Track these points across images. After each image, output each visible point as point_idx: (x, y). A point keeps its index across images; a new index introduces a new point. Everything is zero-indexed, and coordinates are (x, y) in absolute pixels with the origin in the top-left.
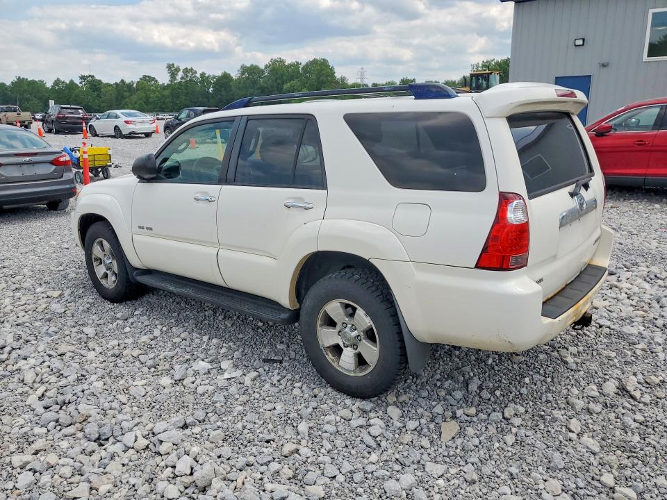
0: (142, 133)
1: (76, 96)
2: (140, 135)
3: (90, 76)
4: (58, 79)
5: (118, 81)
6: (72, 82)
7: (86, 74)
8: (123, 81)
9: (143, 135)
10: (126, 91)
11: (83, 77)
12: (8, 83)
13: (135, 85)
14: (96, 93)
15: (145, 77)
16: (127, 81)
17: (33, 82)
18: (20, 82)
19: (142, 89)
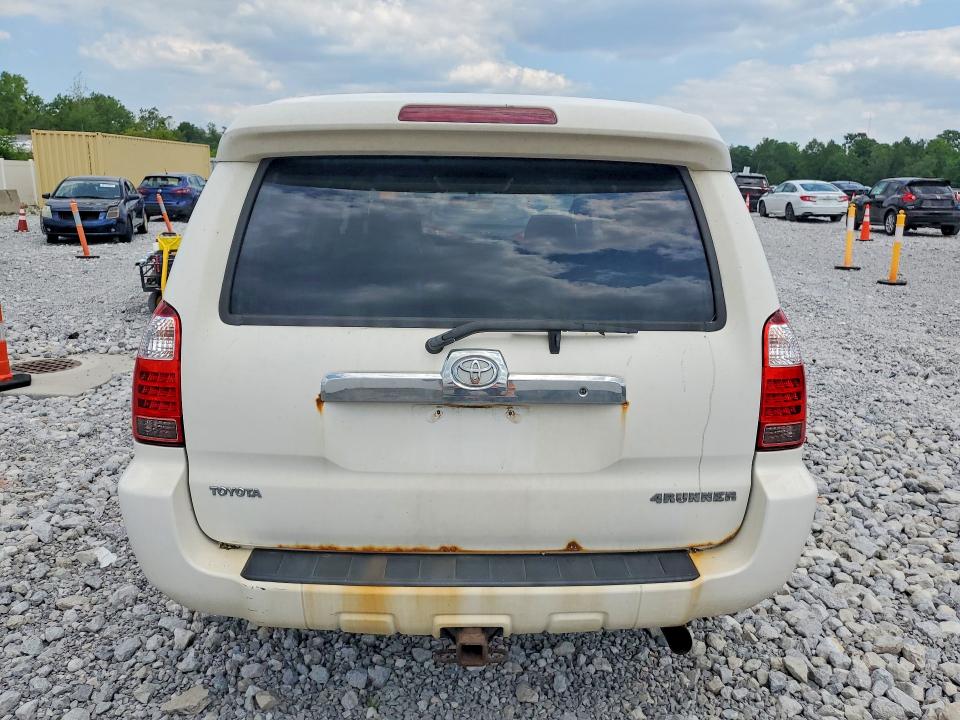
0: (825, 216)
1: (832, 164)
2: (822, 218)
3: (860, 134)
4: (815, 141)
5: (900, 140)
6: (832, 143)
7: (855, 132)
8: (907, 140)
9: (829, 219)
10: (908, 155)
11: (850, 137)
12: (752, 147)
13: (925, 145)
14: (862, 159)
15: (948, 132)
16: (914, 140)
17: (784, 145)
18: (768, 144)
19: (935, 152)
